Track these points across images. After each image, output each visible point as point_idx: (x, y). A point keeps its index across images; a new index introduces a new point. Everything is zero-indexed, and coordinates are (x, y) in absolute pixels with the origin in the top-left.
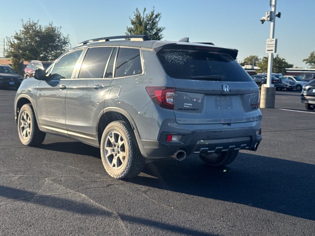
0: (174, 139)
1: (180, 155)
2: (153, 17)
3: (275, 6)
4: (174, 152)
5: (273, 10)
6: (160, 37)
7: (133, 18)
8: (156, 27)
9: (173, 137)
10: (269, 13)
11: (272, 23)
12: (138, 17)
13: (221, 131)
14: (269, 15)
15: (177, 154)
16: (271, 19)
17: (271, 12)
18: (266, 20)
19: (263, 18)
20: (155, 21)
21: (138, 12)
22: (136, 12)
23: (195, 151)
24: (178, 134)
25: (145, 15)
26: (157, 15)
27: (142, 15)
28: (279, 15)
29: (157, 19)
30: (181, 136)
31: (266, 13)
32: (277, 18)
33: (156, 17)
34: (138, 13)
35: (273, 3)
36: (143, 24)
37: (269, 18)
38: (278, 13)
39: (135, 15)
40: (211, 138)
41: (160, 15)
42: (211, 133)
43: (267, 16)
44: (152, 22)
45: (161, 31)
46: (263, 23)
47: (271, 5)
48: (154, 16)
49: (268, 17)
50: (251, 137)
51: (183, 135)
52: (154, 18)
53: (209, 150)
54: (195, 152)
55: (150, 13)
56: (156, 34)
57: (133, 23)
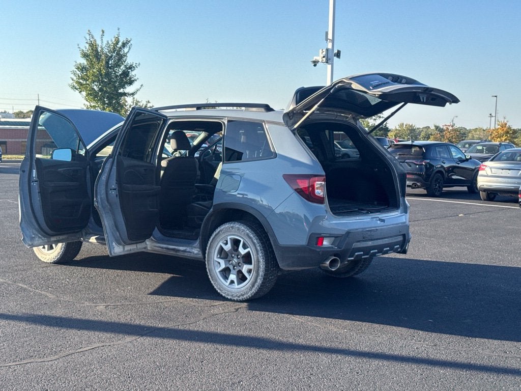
0: (326, 243)
1: (333, 263)
2: (119, 46)
3: (333, 41)
4: (327, 259)
5: (330, 46)
6: (133, 79)
7: (86, 47)
8: (125, 62)
9: (324, 241)
10: (324, 50)
11: (329, 67)
12: (93, 46)
13: (377, 230)
14: (324, 53)
15: (330, 262)
16: (328, 60)
17: (327, 50)
18: (320, 60)
19: (315, 58)
20: (122, 53)
21: (93, 38)
22: (88, 37)
23: (349, 257)
24: (330, 236)
25: (105, 43)
26: (125, 41)
27: (99, 42)
28: (338, 55)
29: (126, 50)
30: (334, 238)
31: (321, 51)
32: (335, 58)
33: (124, 45)
34: (91, 39)
35: (330, 37)
36: (103, 57)
37: (324, 59)
38: (336, 52)
39: (87, 43)
40: (367, 239)
41: (129, 42)
42: (367, 232)
43: (322, 56)
44: (118, 54)
45: (133, 69)
46: (315, 65)
47: (327, 39)
48: (120, 44)
49: (324, 57)
50: (404, 235)
51: (335, 237)
52: (120, 48)
53: (364, 255)
54: (349, 259)
55: (114, 40)
56: (125, 74)
57: (85, 56)
